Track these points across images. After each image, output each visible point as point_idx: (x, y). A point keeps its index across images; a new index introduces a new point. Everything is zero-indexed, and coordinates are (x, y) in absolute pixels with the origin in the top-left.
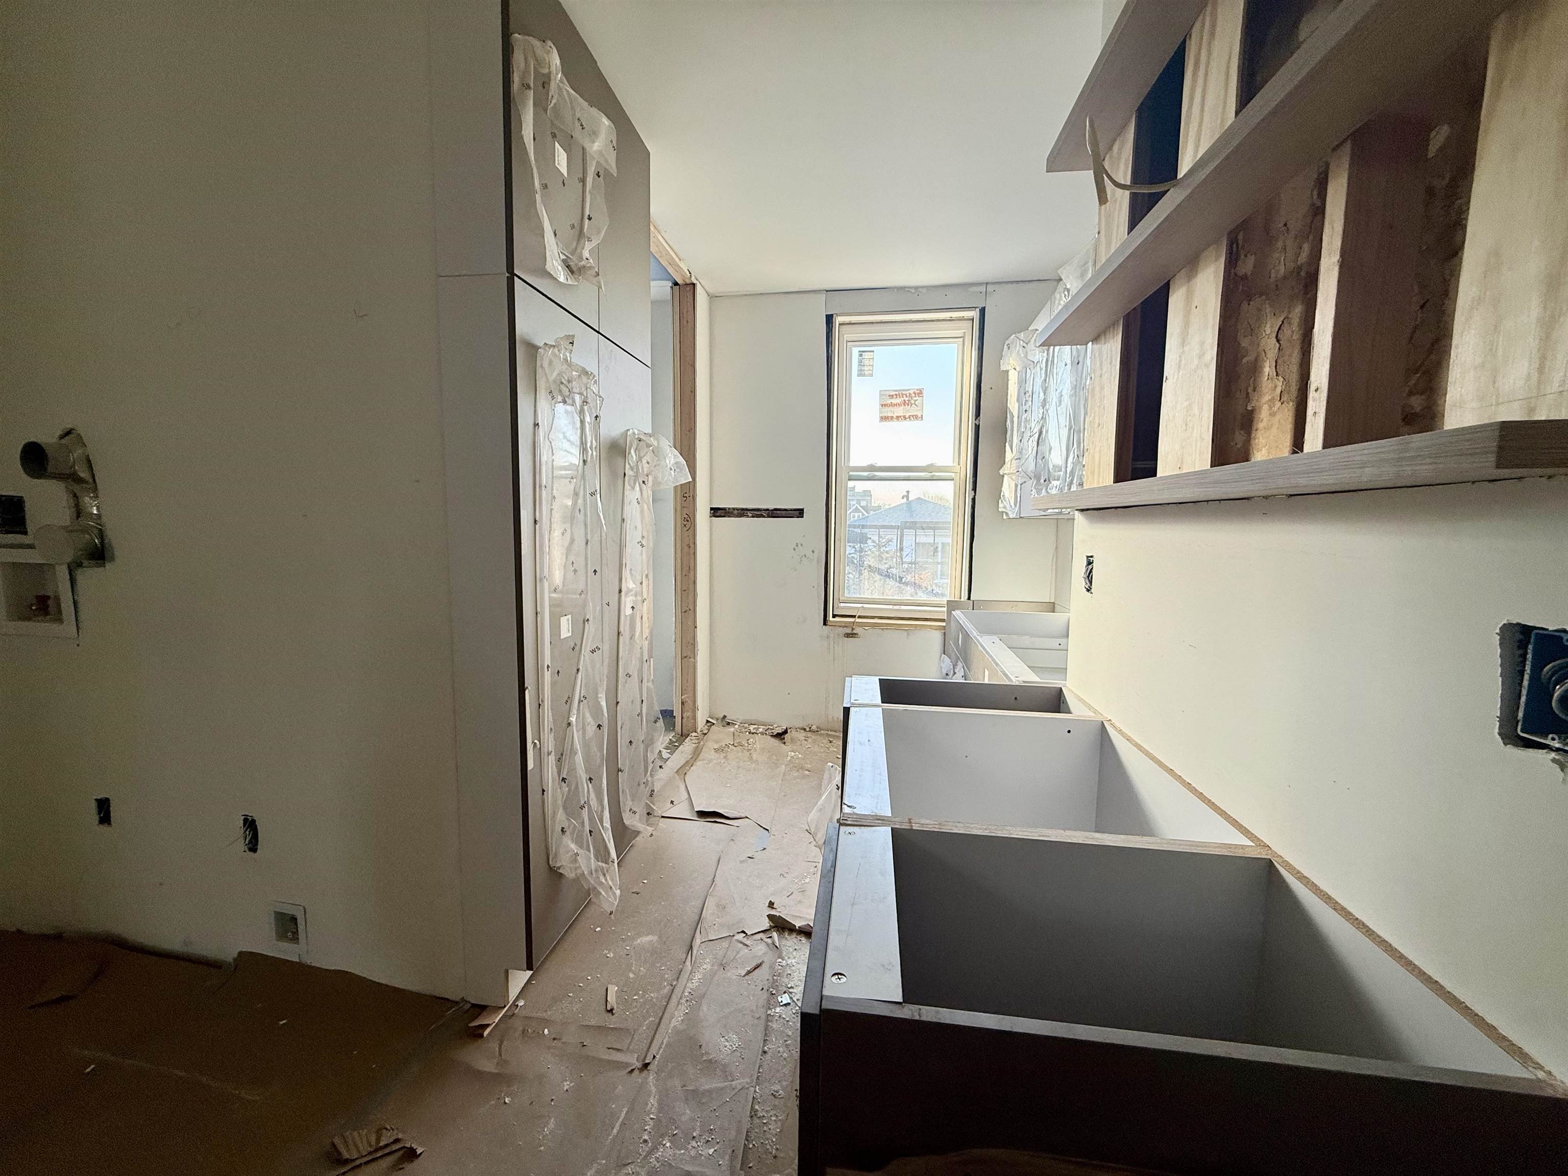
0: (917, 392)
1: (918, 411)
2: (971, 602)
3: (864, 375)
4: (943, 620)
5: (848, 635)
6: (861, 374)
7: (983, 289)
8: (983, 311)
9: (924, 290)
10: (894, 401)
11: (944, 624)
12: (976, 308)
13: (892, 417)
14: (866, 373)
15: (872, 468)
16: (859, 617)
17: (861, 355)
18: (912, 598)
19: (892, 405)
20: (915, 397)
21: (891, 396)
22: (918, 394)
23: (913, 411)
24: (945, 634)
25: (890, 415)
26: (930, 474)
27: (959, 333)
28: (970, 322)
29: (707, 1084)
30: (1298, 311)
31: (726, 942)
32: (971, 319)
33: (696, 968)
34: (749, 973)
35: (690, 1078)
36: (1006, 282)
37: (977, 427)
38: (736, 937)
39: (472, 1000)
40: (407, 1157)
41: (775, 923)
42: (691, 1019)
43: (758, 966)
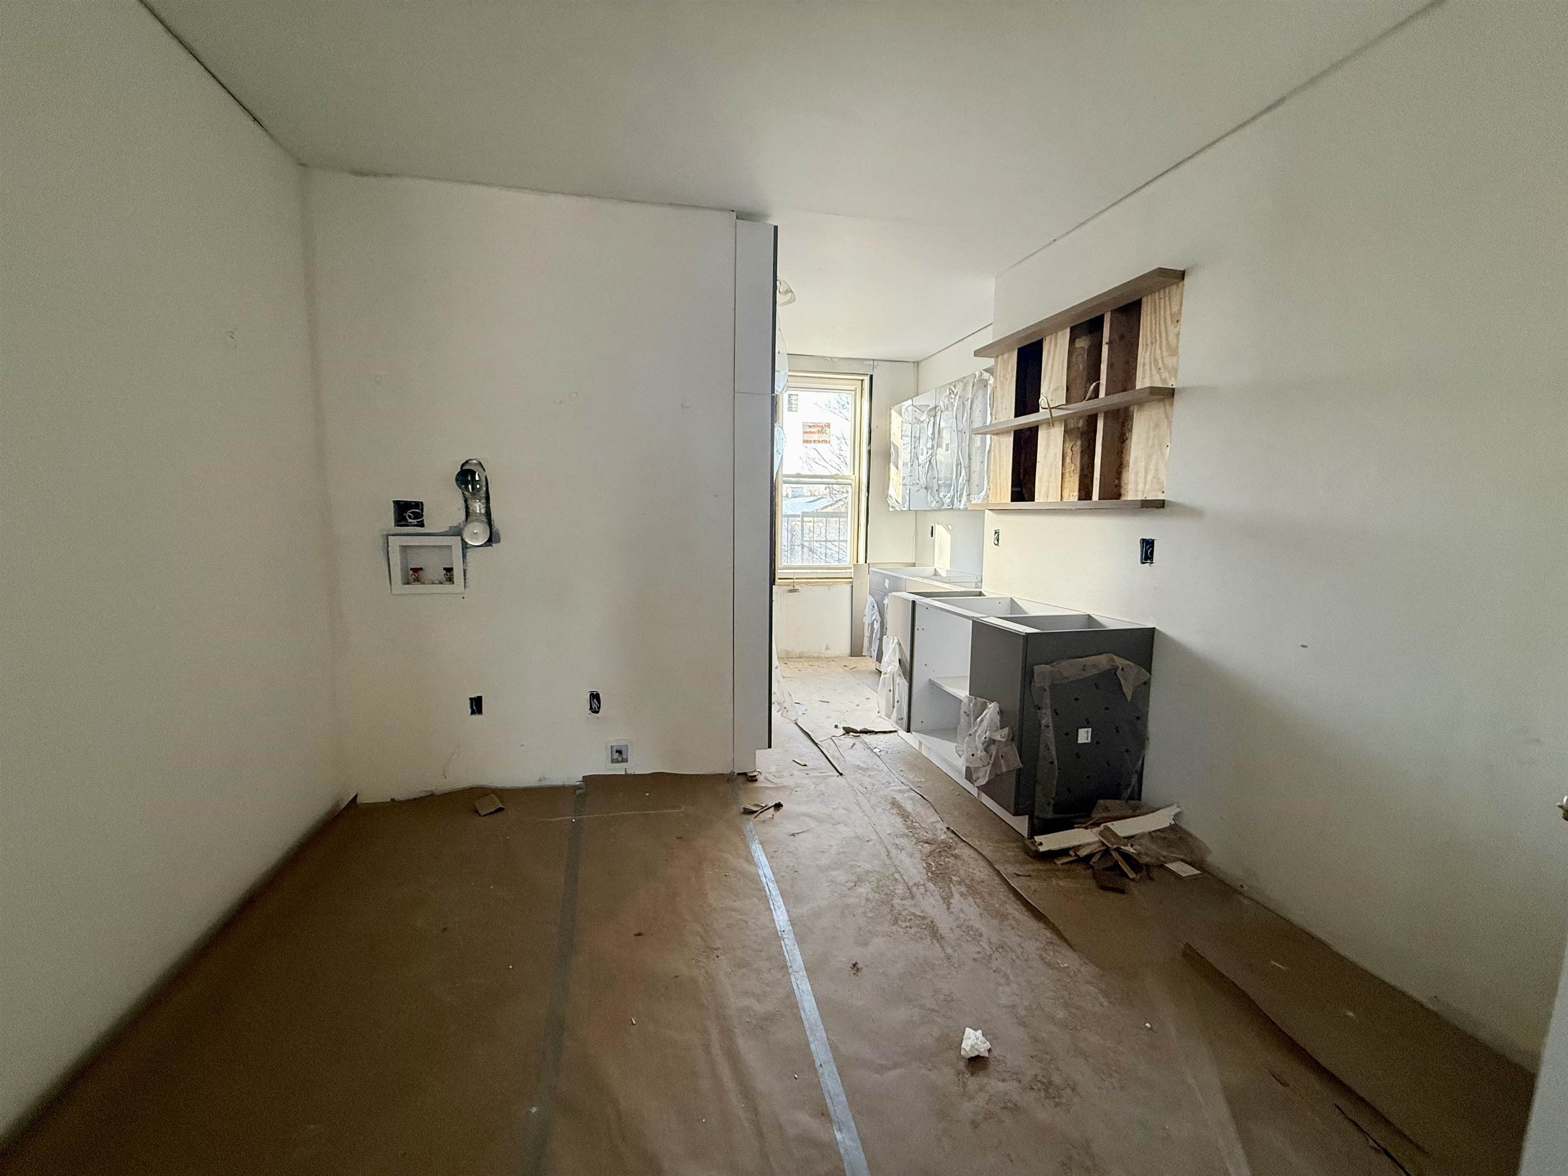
0: (826, 425)
1: (827, 437)
2: (867, 565)
3: (792, 411)
4: (851, 578)
5: (791, 591)
6: (790, 409)
7: (871, 363)
8: (871, 377)
10: (812, 430)
11: (851, 580)
12: (867, 375)
13: (811, 441)
14: (793, 409)
15: (799, 476)
16: (796, 579)
17: (789, 397)
19: (810, 432)
20: (826, 428)
21: (810, 427)
22: (828, 426)
23: (824, 437)
24: (852, 586)
25: (809, 439)
26: (836, 480)
27: (853, 388)
28: (860, 382)
29: (872, 773)
30: (1079, 443)
31: (830, 740)
32: (862, 380)
33: (827, 749)
34: (852, 747)
35: (864, 773)
36: (885, 361)
37: (869, 452)
38: (833, 738)
39: (737, 771)
40: (778, 806)
41: (848, 731)
42: (844, 761)
43: (854, 744)
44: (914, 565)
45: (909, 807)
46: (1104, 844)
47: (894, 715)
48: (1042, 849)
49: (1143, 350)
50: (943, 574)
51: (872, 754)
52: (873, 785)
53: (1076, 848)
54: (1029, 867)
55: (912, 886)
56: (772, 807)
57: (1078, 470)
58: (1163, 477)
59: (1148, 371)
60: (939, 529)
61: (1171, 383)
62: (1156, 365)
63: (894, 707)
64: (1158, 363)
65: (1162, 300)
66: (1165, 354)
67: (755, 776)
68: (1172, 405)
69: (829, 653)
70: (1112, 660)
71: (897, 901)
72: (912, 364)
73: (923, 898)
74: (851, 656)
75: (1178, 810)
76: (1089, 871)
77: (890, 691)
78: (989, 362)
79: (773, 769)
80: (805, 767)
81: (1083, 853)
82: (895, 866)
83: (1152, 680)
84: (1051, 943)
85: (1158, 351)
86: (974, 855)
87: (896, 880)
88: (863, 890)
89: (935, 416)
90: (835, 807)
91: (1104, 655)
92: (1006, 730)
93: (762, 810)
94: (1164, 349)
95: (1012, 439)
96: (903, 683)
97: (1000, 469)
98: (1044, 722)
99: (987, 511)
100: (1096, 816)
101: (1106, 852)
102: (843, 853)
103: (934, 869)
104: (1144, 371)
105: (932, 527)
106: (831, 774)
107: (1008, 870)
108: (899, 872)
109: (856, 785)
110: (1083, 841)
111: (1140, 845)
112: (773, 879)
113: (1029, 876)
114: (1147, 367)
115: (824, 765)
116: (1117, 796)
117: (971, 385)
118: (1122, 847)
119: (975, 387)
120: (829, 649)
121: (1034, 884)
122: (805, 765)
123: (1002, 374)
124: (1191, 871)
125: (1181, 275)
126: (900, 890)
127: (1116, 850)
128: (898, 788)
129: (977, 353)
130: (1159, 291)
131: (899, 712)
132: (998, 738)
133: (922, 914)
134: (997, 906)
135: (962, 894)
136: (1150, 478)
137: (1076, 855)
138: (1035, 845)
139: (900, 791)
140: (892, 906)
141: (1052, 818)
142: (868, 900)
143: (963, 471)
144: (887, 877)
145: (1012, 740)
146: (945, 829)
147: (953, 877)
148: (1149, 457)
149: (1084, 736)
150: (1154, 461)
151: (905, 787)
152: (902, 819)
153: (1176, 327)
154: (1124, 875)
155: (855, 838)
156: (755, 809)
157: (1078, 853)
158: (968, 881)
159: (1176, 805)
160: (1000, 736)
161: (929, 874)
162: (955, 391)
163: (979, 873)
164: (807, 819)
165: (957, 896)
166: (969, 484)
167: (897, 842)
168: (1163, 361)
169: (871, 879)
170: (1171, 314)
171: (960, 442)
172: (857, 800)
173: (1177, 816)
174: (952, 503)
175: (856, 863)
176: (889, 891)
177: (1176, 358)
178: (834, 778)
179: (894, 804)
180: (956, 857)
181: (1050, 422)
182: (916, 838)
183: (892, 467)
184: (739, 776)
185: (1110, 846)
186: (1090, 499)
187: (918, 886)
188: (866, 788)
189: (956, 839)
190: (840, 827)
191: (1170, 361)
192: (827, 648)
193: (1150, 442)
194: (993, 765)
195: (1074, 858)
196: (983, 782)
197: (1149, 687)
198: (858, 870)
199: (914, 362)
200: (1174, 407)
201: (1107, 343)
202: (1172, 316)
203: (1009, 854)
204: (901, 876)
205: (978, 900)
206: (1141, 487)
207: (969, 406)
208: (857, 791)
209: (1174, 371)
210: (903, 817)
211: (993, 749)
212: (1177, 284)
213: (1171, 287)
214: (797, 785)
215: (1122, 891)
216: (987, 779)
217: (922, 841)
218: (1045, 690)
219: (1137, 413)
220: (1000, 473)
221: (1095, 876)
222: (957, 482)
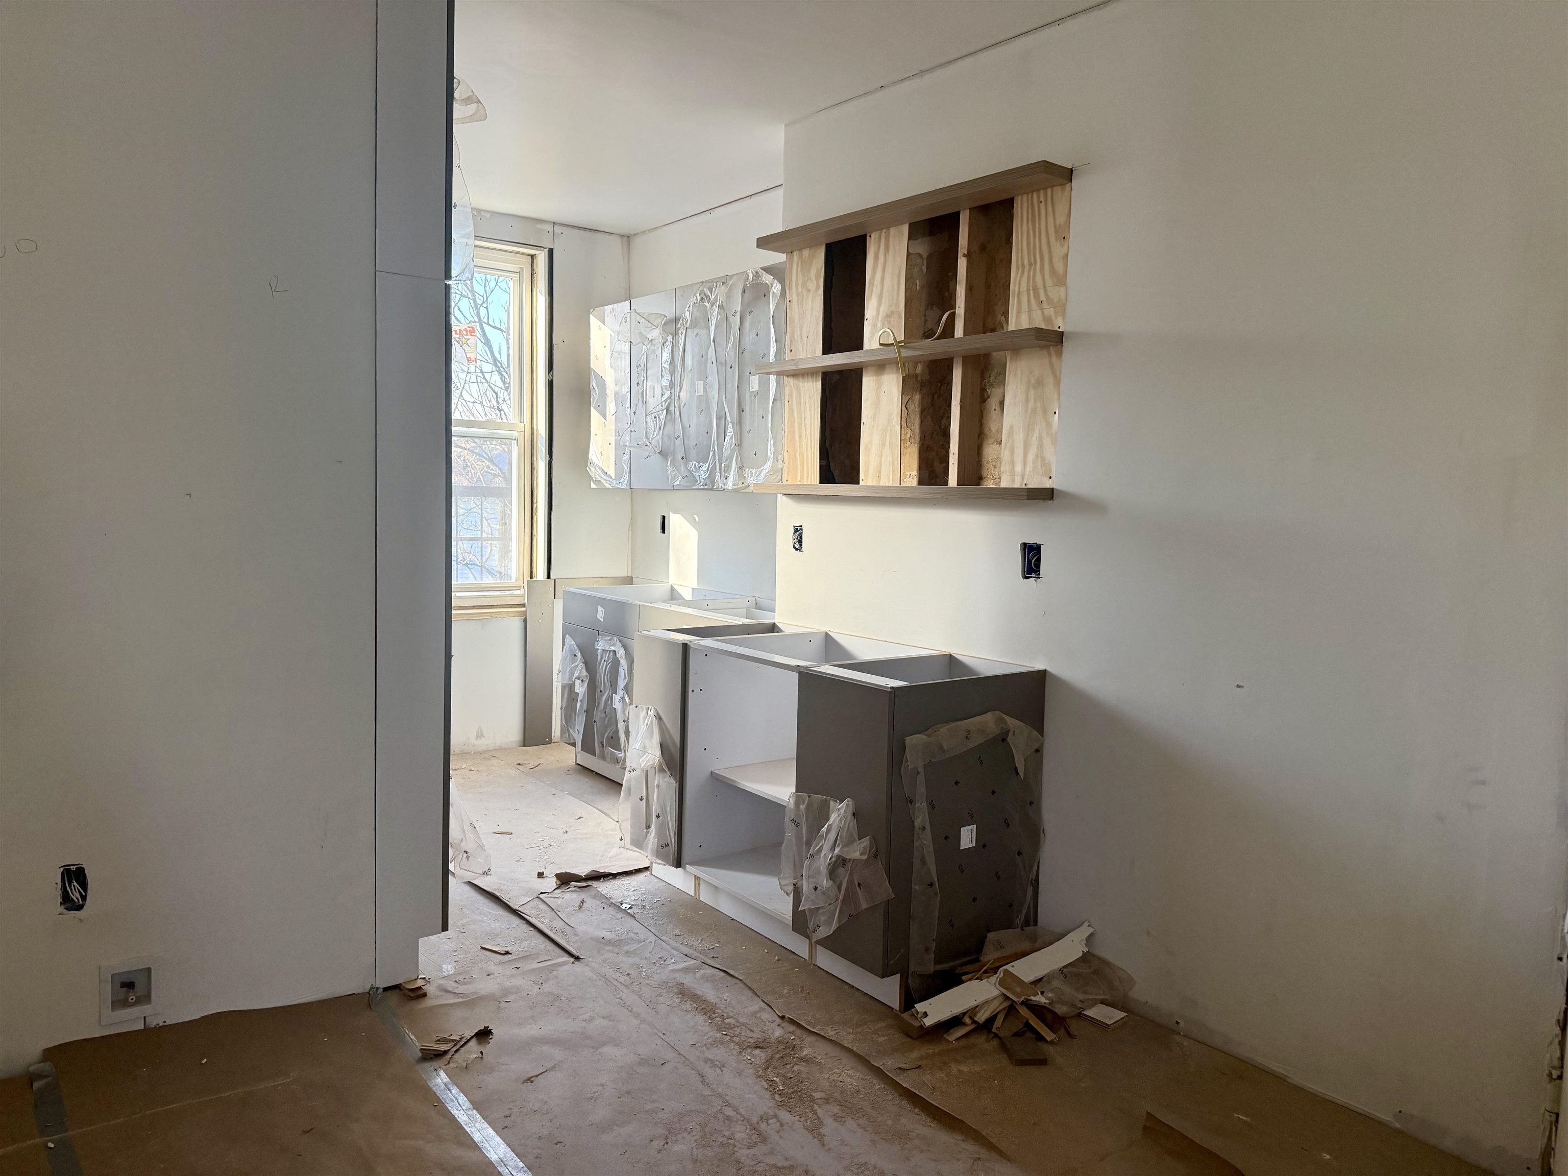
0: (468, 329)
2: (551, 582)
4: (523, 605)
7: (551, 228)
8: (551, 252)
9: (488, 216)
11: (524, 609)
12: (544, 248)
18: (475, 582)
20: (467, 335)
22: (471, 332)
24: (525, 621)
26: (489, 431)
27: (518, 268)
28: (529, 259)
29: (631, 947)
30: (917, 397)
31: (537, 901)
32: (533, 257)
33: (537, 917)
34: (580, 907)
35: (616, 950)
36: (574, 227)
37: (550, 384)
38: (541, 896)
39: (382, 984)
40: (484, 1035)
41: (565, 880)
42: (576, 935)
43: (583, 902)
44: (629, 580)
45: (709, 993)
46: (1007, 998)
47: (652, 839)
48: (928, 1022)
49: (1017, 273)
50: (688, 596)
51: (619, 915)
52: (639, 967)
53: (973, 1012)
54: (915, 1054)
55: (758, 1123)
56: (472, 1037)
57: (917, 438)
58: (1050, 454)
59: (1025, 305)
60: (675, 521)
61: (1059, 324)
62: (1037, 296)
63: (648, 827)
64: (1039, 296)
65: (1042, 205)
66: (1049, 283)
67: (420, 988)
68: (1059, 354)
69: (482, 744)
70: (1002, 719)
71: (743, 1153)
72: (618, 239)
73: (781, 1137)
74: (524, 745)
75: (1091, 930)
76: (995, 1042)
77: (641, 799)
78: (777, 258)
79: (448, 968)
80: (507, 957)
81: (982, 1017)
82: (720, 1096)
83: (1046, 745)
84: (979, 1159)
85: (1039, 278)
86: (834, 1051)
87: (728, 1118)
88: (681, 1147)
89: (675, 335)
90: (587, 1016)
91: (990, 714)
92: (866, 842)
93: (457, 1047)
94: (1047, 276)
95: (819, 384)
96: (665, 784)
97: (800, 429)
98: (918, 823)
99: (779, 496)
100: (989, 956)
101: (1011, 1009)
102: (628, 1093)
103: (781, 1088)
104: (1019, 302)
105: (664, 517)
106: (560, 960)
107: (888, 1064)
108: (729, 1105)
109: (610, 972)
110: (981, 999)
111: (1052, 990)
112: (521, 1165)
113: (919, 1067)
114: (1024, 299)
115: (542, 947)
116: (1009, 925)
117: (740, 291)
118: (1033, 998)
119: (746, 294)
120: (482, 736)
121: (927, 1077)
122: (507, 953)
123: (800, 282)
124: (1119, 1015)
125: (1068, 174)
126: (741, 1133)
127: (1023, 1003)
128: (683, 965)
129: (764, 243)
130: (1038, 190)
131: (660, 834)
132: (856, 855)
133: (787, 1164)
134: (890, 1122)
135: (836, 1118)
136: (1031, 457)
137: (974, 1022)
138: (916, 1018)
139: (686, 970)
140: (738, 1162)
141: (935, 972)
142: (695, 1161)
143: (730, 429)
144: (715, 1117)
145: (876, 856)
146: (778, 1020)
147: (814, 1094)
148: (1029, 428)
149: (967, 837)
150: (1036, 434)
151: (694, 961)
152: (705, 1017)
153: (1062, 246)
154: (1041, 1038)
155: (640, 1064)
156: (443, 1047)
157: (976, 1019)
158: (837, 1095)
159: (1086, 924)
160: (857, 851)
161: (777, 1097)
162: (712, 298)
163: (848, 1080)
164: (546, 1048)
165: (829, 1122)
166: (739, 451)
167: (711, 1057)
168: (1045, 291)
169: (690, 1126)
170: (1055, 226)
171: (723, 382)
172: (620, 998)
173: (1090, 939)
174: (711, 478)
175: (656, 1105)
176: (725, 1140)
177: (1062, 289)
178: (566, 967)
179: (684, 993)
180: (806, 1060)
181: (881, 366)
182: (737, 1044)
183: (593, 412)
184: (388, 994)
185: (1015, 999)
186: (945, 483)
187: (767, 1120)
188: (628, 974)
189: (799, 1032)
190: (607, 1050)
191: (1056, 293)
192: (480, 735)
193: (1031, 405)
194: (843, 901)
195: (973, 1026)
196: (824, 932)
197: (1042, 756)
198: (661, 1115)
199: (622, 236)
200: (1064, 356)
201: (964, 255)
202: (1056, 231)
203: (881, 1039)
204: (736, 1110)
205: (861, 1121)
206: (1019, 468)
207: (738, 323)
208: (615, 983)
209: (1062, 308)
210: (705, 1014)
211: (843, 874)
212: (1062, 185)
213: (1055, 188)
214: (506, 992)
215: (1042, 1062)
216: (834, 926)
217: (748, 1047)
218: (918, 773)
219: (1010, 362)
220: (800, 437)
221: (1004, 1047)
222: (721, 448)
